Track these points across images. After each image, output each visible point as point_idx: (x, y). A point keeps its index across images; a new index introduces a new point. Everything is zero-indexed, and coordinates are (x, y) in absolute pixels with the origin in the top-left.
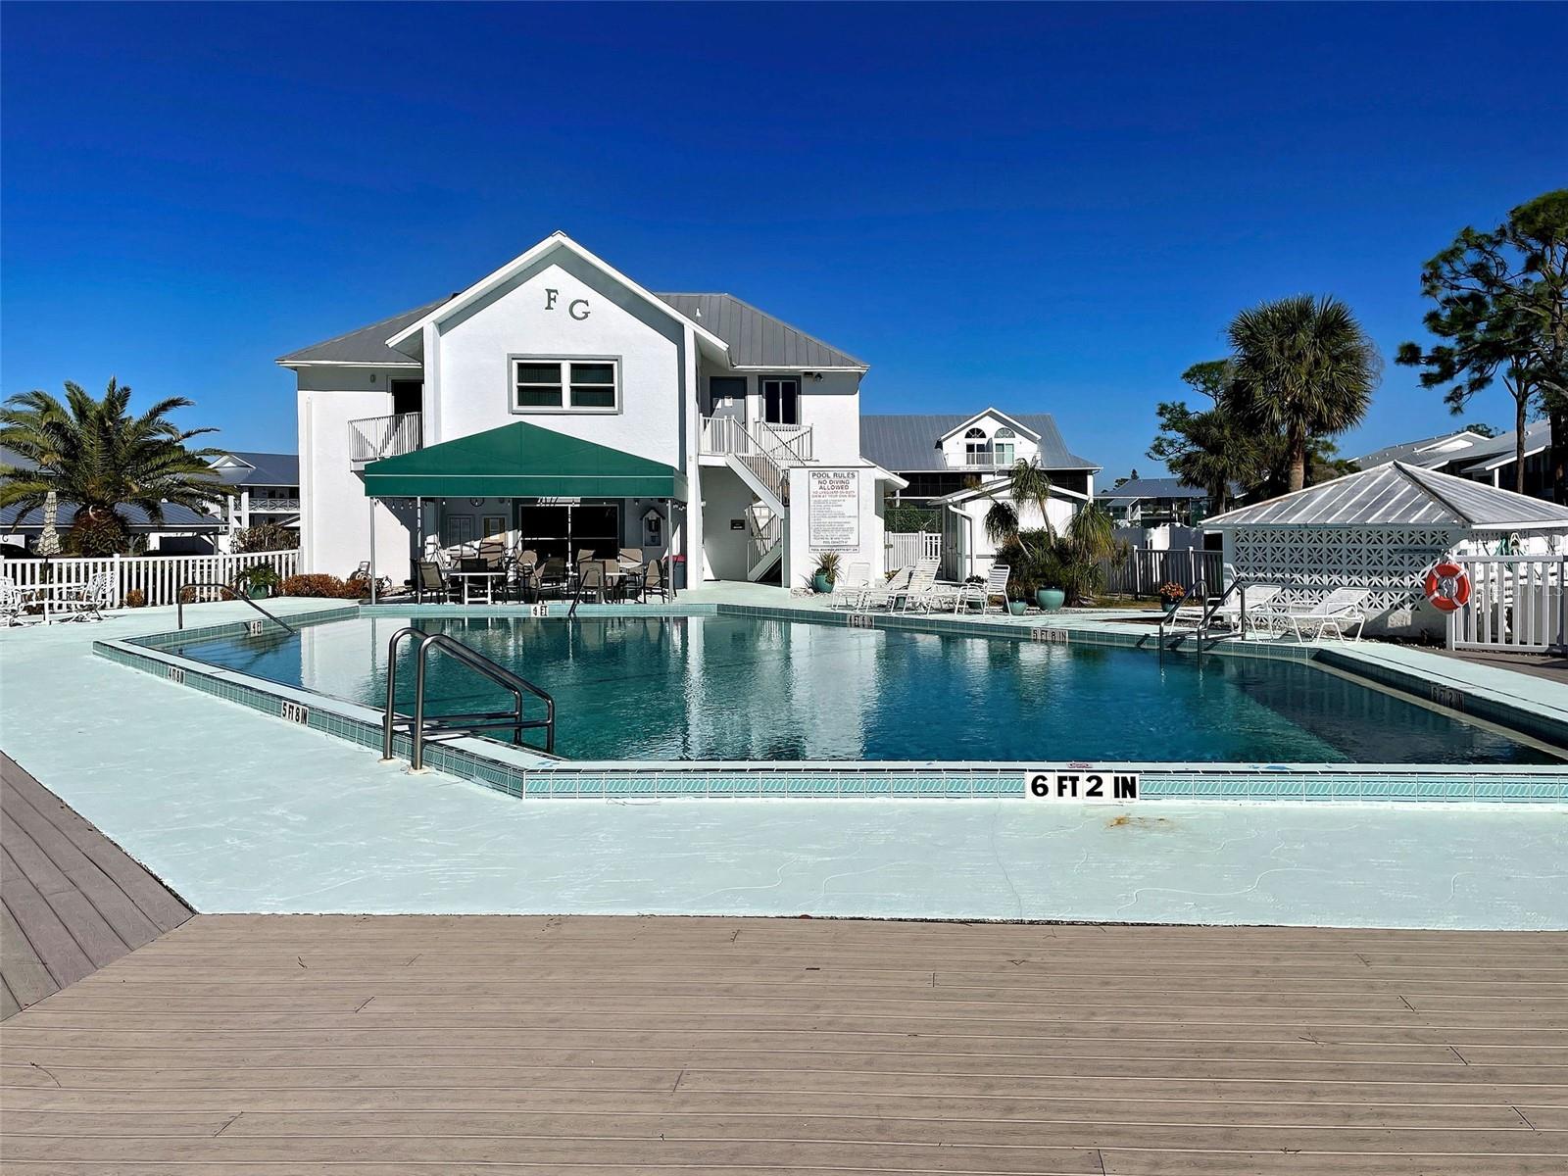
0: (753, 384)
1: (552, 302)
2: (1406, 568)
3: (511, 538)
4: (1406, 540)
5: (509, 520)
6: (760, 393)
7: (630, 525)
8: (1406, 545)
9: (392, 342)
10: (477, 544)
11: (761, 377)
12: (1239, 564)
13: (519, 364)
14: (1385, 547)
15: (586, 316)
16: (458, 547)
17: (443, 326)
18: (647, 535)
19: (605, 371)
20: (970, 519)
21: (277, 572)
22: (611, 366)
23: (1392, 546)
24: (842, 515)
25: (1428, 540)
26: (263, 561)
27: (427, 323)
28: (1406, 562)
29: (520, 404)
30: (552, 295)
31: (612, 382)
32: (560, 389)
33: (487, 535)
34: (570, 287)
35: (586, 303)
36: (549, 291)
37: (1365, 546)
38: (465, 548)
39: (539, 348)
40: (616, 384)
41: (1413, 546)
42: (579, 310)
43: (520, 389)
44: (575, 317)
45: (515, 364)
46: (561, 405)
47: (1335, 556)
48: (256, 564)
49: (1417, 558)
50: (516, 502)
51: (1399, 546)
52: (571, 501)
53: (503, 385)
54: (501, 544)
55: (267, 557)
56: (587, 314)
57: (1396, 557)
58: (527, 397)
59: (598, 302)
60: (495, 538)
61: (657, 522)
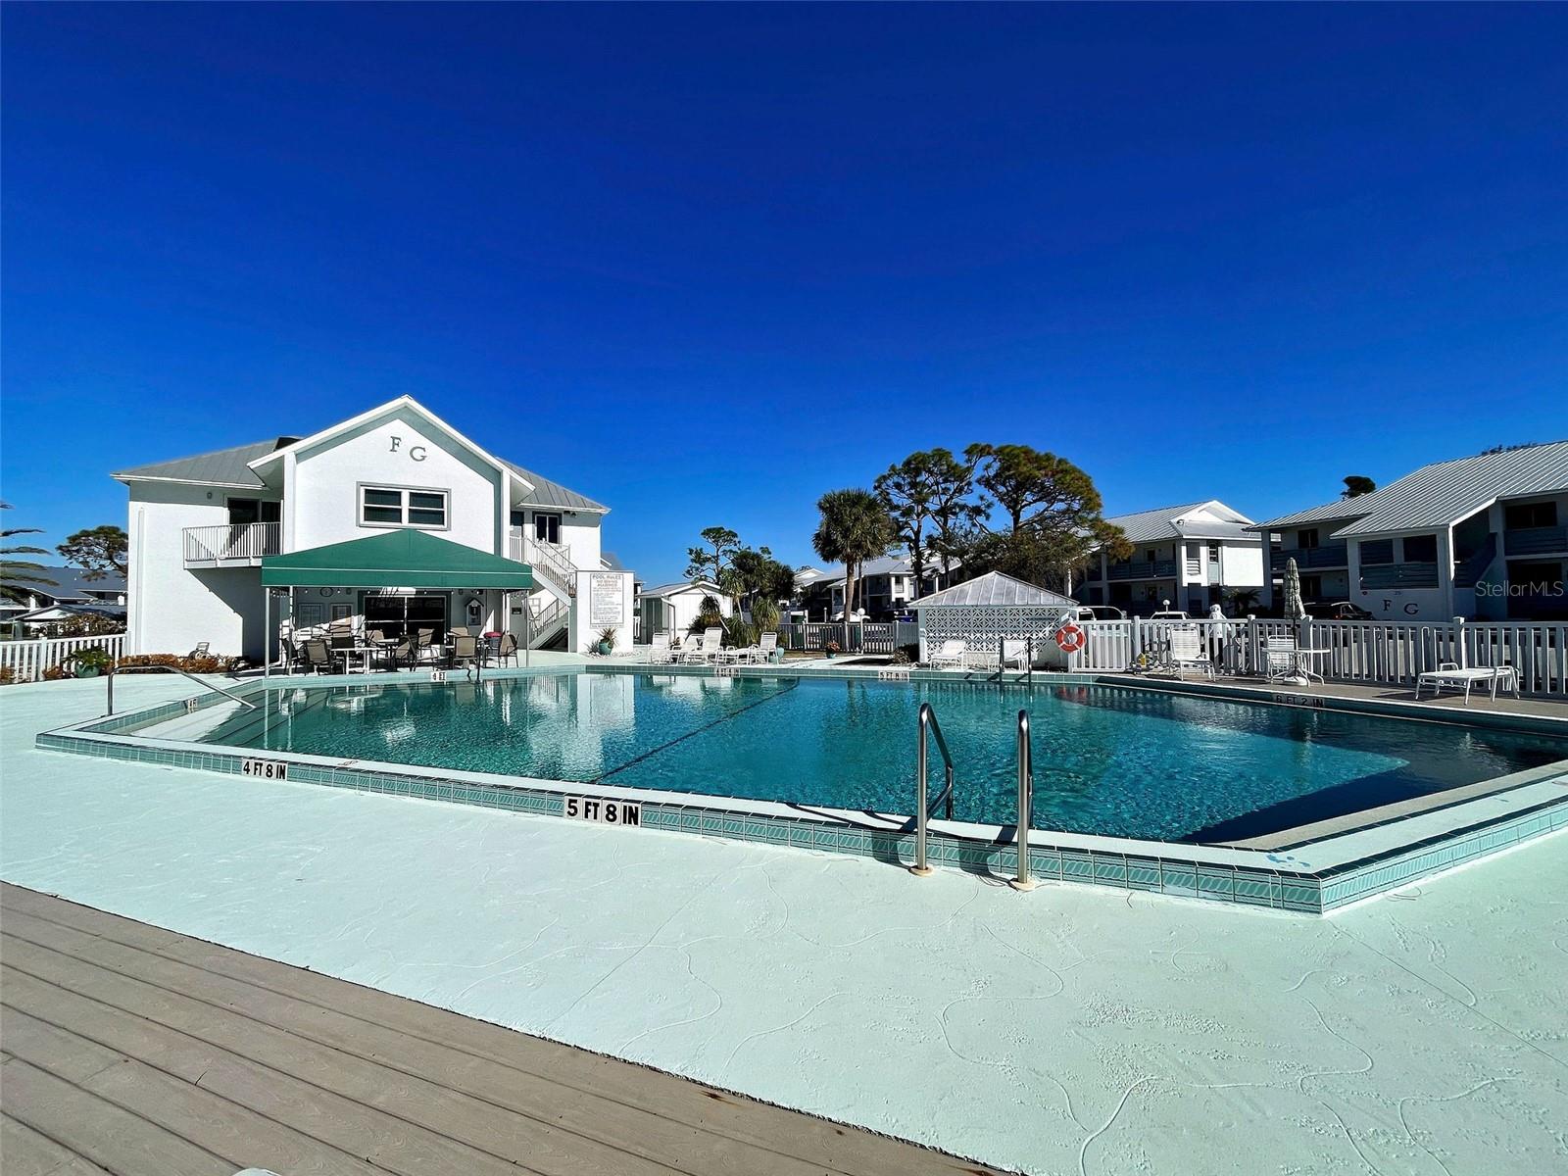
0: (528, 516)
1: (396, 446)
2: (1034, 629)
3: (357, 622)
4: (1034, 613)
5: (354, 607)
6: (534, 523)
7: (455, 611)
8: (1034, 616)
9: (254, 464)
10: (326, 626)
11: (534, 513)
12: (929, 628)
13: (366, 490)
14: (1022, 617)
15: (424, 459)
16: (308, 629)
17: (300, 456)
18: (469, 617)
19: (437, 499)
20: (674, 607)
21: (110, 652)
22: (442, 496)
23: (1025, 617)
24: (613, 603)
25: (1047, 613)
26: (96, 644)
27: (288, 452)
28: (1034, 625)
29: (365, 520)
30: (396, 441)
31: (442, 507)
32: (400, 510)
33: (335, 619)
34: (411, 437)
35: (424, 449)
36: (394, 438)
37: (1009, 617)
38: (314, 629)
39: (384, 479)
40: (445, 509)
41: (1038, 616)
42: (418, 454)
43: (365, 507)
44: (412, 457)
45: (362, 489)
46: (401, 522)
47: (990, 623)
48: (89, 647)
49: (1040, 623)
50: (361, 593)
51: (1030, 617)
52: (408, 591)
53: (353, 504)
54: (349, 626)
55: (100, 640)
56: (424, 458)
57: (1028, 623)
58: (372, 514)
59: (433, 450)
60: (343, 621)
61: (478, 608)
